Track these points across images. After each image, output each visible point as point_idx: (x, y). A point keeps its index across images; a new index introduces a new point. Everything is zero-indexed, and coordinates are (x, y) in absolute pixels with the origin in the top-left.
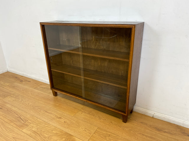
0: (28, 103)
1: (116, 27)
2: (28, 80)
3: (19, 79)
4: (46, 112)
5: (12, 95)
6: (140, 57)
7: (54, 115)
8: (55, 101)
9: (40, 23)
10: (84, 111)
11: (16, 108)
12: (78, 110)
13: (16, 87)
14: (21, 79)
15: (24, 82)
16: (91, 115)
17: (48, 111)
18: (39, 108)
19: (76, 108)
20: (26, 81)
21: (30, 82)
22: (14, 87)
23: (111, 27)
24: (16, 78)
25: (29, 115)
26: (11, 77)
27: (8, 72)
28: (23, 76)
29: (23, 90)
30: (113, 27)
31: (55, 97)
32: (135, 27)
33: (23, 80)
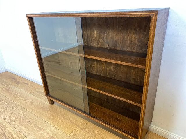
0: (19, 114)
1: (124, 16)
2: (26, 82)
3: (16, 80)
4: (37, 126)
5: (3, 102)
6: (161, 60)
7: (45, 133)
8: (51, 112)
9: (27, 15)
10: (83, 128)
11: (3, 120)
12: (77, 125)
13: (11, 91)
14: (18, 80)
15: (20, 85)
16: (92, 134)
17: (39, 126)
18: (30, 120)
19: (74, 123)
20: (23, 83)
21: (27, 84)
22: (8, 91)
23: (118, 16)
24: (14, 79)
25: (16, 131)
26: (9, 77)
27: (7, 72)
28: (21, 77)
29: (16, 95)
30: (121, 16)
31: (51, 105)
32: (156, 15)
33: (20, 82)
